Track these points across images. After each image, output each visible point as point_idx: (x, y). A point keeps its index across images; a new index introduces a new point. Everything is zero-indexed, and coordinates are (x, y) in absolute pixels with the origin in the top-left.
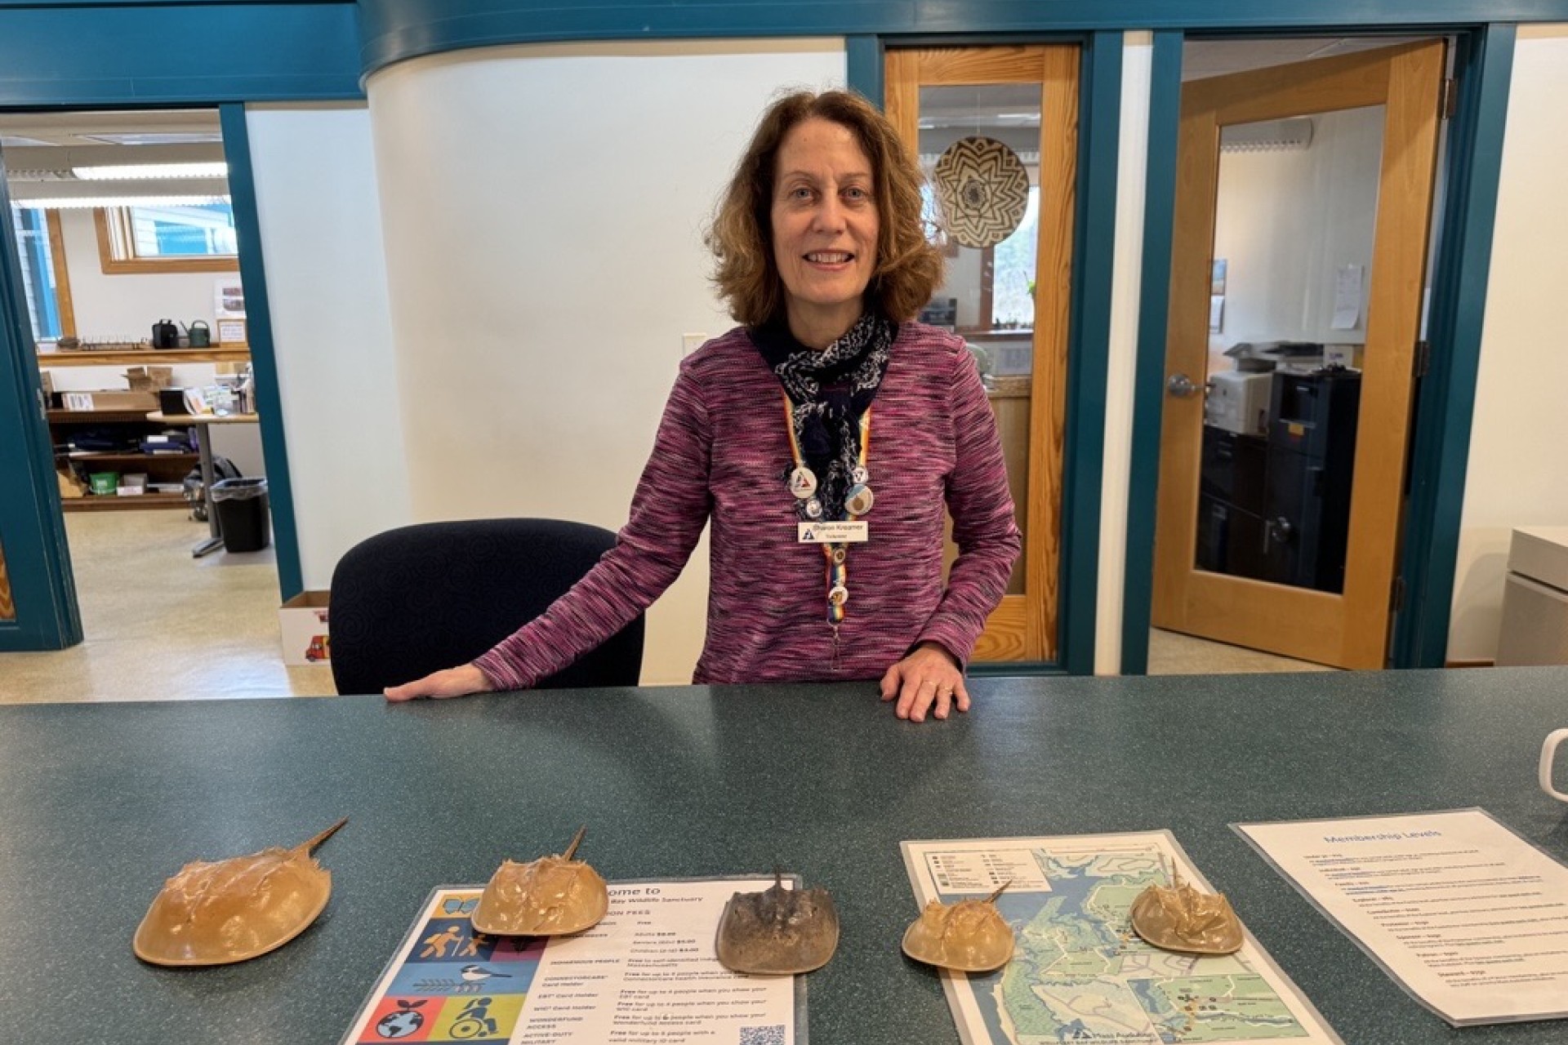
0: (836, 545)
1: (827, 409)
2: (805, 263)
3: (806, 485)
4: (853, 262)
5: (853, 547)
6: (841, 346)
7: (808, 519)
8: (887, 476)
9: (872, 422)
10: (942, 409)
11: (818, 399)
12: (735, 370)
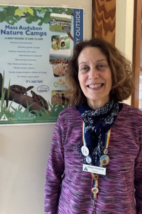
0: (95, 174)
1: (95, 129)
2: (88, 88)
3: (86, 152)
4: (103, 86)
5: (100, 176)
6: (101, 110)
7: (87, 164)
8: (115, 154)
9: (111, 135)
10: (135, 133)
11: (93, 125)
12: (71, 116)
